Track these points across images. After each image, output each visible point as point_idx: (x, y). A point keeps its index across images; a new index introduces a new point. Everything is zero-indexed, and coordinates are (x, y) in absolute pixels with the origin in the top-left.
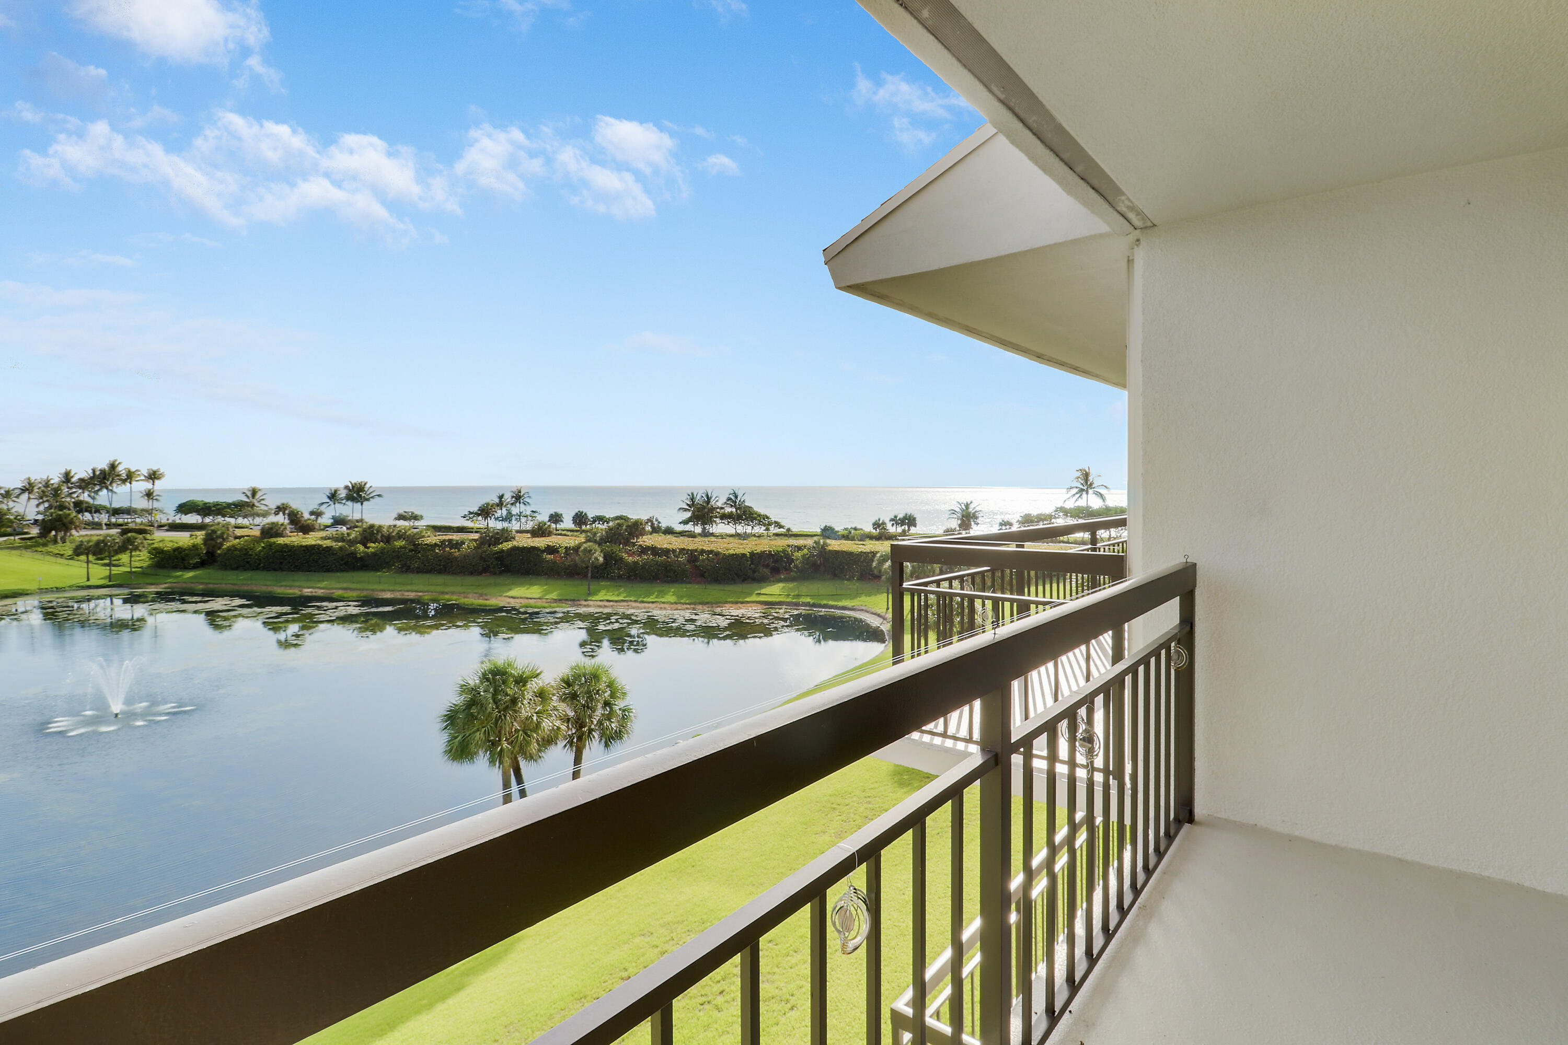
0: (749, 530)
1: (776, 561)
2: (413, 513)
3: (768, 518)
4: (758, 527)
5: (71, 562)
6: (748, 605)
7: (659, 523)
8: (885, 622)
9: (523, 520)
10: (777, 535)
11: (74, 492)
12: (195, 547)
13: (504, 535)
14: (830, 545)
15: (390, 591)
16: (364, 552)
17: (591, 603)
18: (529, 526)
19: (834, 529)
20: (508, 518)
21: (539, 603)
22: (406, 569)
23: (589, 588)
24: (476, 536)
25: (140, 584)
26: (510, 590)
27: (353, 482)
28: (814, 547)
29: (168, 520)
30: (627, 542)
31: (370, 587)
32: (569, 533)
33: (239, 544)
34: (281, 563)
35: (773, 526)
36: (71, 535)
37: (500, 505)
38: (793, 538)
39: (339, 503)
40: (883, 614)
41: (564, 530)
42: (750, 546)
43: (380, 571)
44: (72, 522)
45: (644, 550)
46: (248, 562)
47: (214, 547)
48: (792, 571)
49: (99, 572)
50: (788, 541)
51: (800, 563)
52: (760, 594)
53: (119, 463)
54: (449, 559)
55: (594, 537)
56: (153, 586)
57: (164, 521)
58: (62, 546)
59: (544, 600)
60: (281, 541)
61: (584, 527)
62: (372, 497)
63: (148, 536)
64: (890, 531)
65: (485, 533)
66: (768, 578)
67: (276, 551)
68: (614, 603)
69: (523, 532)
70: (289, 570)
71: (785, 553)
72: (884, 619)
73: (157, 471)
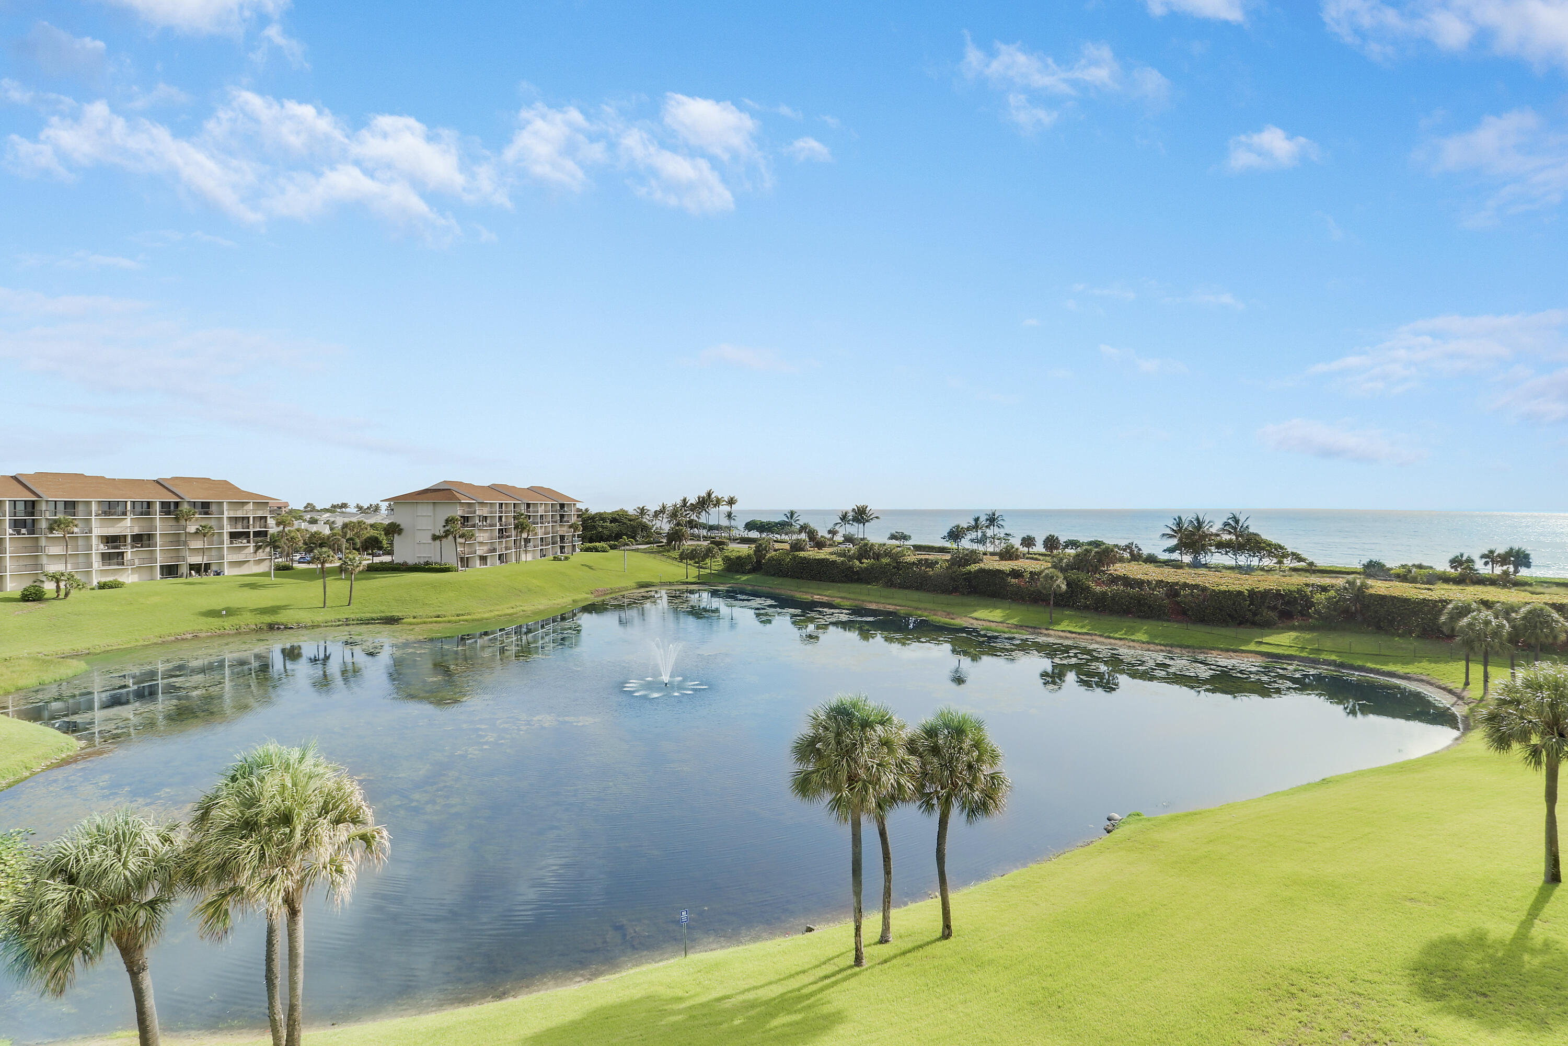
0: (1255, 562)
1: (1288, 603)
2: (903, 533)
3: (1281, 548)
4: (1268, 559)
5: (680, 564)
6: (1243, 655)
7: (1140, 550)
8: (1460, 702)
9: (997, 542)
10: (1295, 570)
11: (689, 514)
12: (749, 556)
13: (974, 557)
14: (1371, 587)
15: (875, 602)
16: (859, 567)
17: (1052, 632)
18: (999, 547)
19: (1384, 566)
20: (982, 541)
21: (999, 627)
22: (890, 584)
23: (1051, 616)
24: (949, 557)
25: (717, 583)
26: (975, 611)
27: (859, 506)
28: (1345, 589)
29: (738, 535)
30: (1096, 570)
31: (860, 598)
32: (1039, 557)
33: (776, 555)
34: (801, 573)
35: (1289, 558)
36: (683, 544)
37: (976, 527)
38: (1317, 574)
39: (848, 523)
40: (1458, 691)
41: (1034, 554)
42: (1250, 582)
43: (869, 585)
44: (683, 535)
45: (1114, 580)
46: (780, 571)
47: (760, 557)
48: (1311, 617)
49: (693, 572)
50: (1307, 579)
51: (1323, 608)
52: (1261, 643)
53: (714, 492)
54: (924, 577)
55: (1060, 562)
56: (723, 585)
57: (736, 536)
58: (676, 553)
59: (1005, 625)
60: (802, 554)
61: (1055, 552)
62: (872, 519)
63: (725, 547)
64: (1481, 572)
65: (957, 553)
66: (1275, 624)
67: (799, 563)
68: (1074, 635)
69: (992, 554)
70: (807, 579)
71: (1301, 594)
72: (1460, 698)
73: (734, 498)
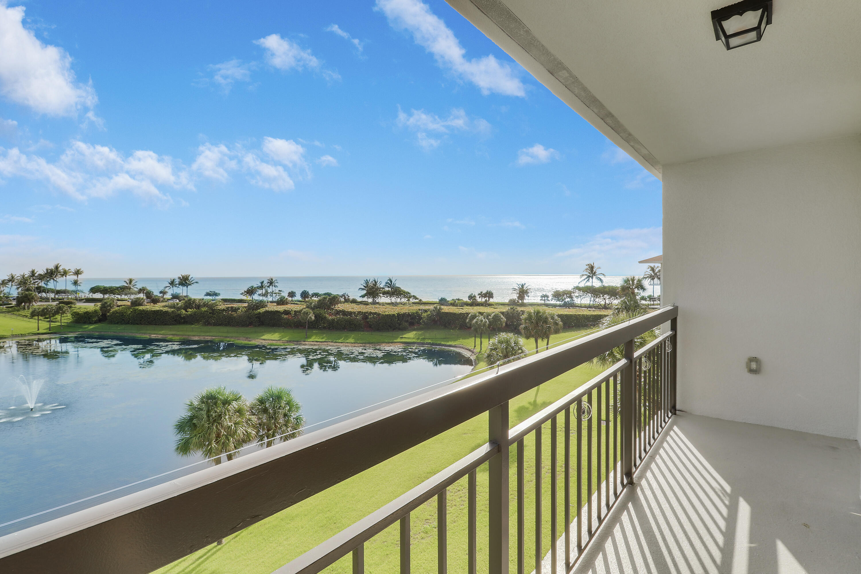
0: (398, 300)
1: (412, 319)
2: (214, 292)
3: (409, 293)
4: (403, 299)
5: (31, 320)
6: (395, 344)
7: (349, 296)
8: (473, 354)
9: (274, 295)
10: (414, 303)
11: (37, 282)
12: (96, 311)
13: (261, 304)
14: (443, 309)
15: (197, 336)
16: (185, 314)
17: (307, 343)
18: (277, 298)
19: (446, 300)
20: (266, 295)
21: (279, 343)
22: (207, 323)
23: (306, 334)
24: (246, 305)
25: (65, 332)
26: (263, 335)
27: (184, 275)
28: (434, 310)
29: (85, 296)
30: (329, 308)
31: (188, 333)
32: (299, 303)
33: (119, 310)
34: (141, 320)
35: (412, 298)
36: (33, 305)
37: (261, 287)
38: (423, 305)
39: (175, 286)
40: (472, 350)
41: (296, 301)
42: (398, 310)
43: (193, 325)
44: (33, 298)
45: (338, 312)
46: (123, 320)
47: (106, 311)
48: (421, 324)
49: (44, 325)
50: (419, 307)
51: (426, 319)
52: (402, 337)
53: (60, 266)
54: (231, 318)
55: (310, 305)
56: (72, 333)
57: (83, 297)
58: (27, 311)
59: (281, 341)
60: (141, 308)
61: (307, 299)
62: (192, 283)
63: (73, 306)
64: (478, 301)
65: (251, 303)
66: (407, 329)
67: (138, 314)
68: (318, 343)
69: (272, 302)
70: (145, 324)
71: (417, 314)
72: (473, 352)
73: (80, 270)
